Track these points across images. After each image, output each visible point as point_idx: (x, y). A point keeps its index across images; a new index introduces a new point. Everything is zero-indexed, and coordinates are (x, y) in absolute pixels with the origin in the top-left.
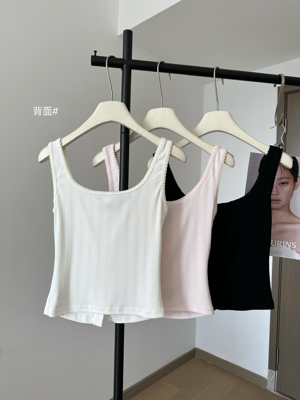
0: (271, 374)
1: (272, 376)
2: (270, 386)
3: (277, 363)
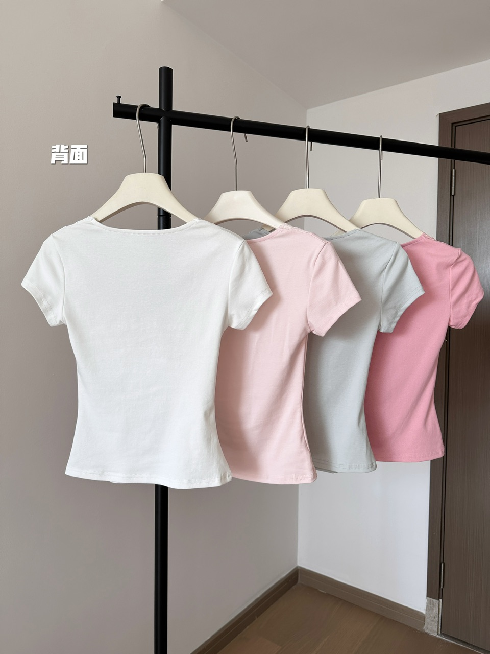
0: (432, 606)
1: (433, 609)
2: (430, 627)
3: (442, 587)
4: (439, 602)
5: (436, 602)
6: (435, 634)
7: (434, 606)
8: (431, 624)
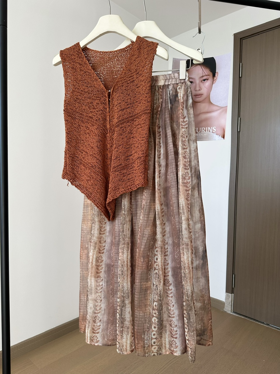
0: (228, 297)
1: (228, 299)
3: (233, 287)
4: (232, 295)
5: (230, 295)
8: (228, 307)
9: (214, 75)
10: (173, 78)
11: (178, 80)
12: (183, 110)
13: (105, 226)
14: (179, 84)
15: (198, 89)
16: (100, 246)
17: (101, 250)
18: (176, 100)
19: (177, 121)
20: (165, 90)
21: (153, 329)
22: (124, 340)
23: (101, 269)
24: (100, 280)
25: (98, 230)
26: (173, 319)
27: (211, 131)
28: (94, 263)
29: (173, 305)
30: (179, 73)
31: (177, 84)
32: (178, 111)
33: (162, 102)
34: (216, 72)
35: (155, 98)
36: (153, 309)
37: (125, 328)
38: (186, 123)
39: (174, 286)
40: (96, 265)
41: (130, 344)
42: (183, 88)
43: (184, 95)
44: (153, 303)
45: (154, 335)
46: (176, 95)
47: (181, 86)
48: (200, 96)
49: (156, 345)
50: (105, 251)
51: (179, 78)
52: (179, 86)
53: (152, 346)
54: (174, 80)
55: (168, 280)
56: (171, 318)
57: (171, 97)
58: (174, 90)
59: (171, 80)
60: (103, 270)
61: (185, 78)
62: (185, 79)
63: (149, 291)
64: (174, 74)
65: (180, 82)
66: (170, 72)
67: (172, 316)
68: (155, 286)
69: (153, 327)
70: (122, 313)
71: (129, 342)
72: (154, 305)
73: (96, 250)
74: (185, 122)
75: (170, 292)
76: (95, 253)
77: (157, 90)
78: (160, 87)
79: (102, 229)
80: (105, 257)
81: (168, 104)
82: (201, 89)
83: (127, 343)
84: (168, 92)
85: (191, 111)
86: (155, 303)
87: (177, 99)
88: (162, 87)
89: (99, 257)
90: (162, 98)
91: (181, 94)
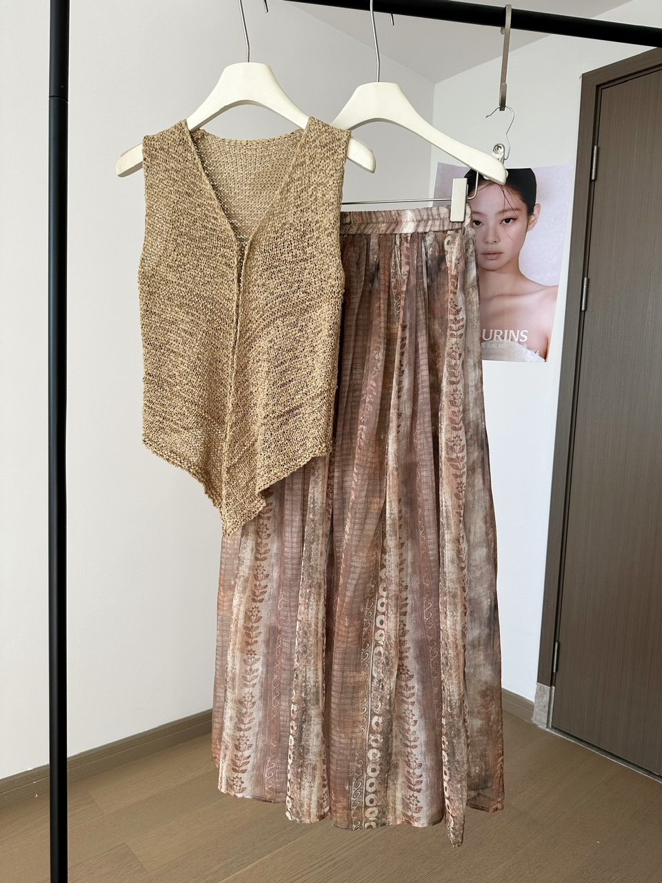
0: (542, 692)
1: (543, 696)
2: (538, 717)
3: (554, 671)
4: (551, 689)
5: (547, 688)
6: (543, 727)
7: (545, 693)
8: (540, 715)
9: (530, 211)
10: (437, 217)
11: (446, 223)
12: (455, 293)
13: (267, 541)
14: (449, 232)
15: (491, 238)
16: (255, 585)
17: (257, 593)
18: (440, 269)
19: (442, 318)
20: (415, 244)
21: (371, 774)
22: (305, 792)
23: (256, 637)
24: (253, 659)
25: (252, 550)
26: (413, 750)
27: (516, 340)
28: (241, 622)
29: (416, 722)
30: (449, 207)
31: (445, 232)
32: (444, 293)
33: (409, 272)
34: (536, 203)
35: (393, 263)
36: (371, 732)
37: (307, 767)
38: (461, 324)
39: (418, 681)
40: (246, 628)
41: (318, 801)
42: (457, 243)
43: (458, 260)
44: (371, 719)
45: (372, 785)
46: (442, 258)
47: (454, 238)
48: (495, 256)
49: (376, 806)
50: (266, 596)
51: (450, 217)
52: (449, 238)
53: (366, 807)
54: (437, 223)
55: (406, 667)
56: (409, 749)
57: (429, 262)
58: (437, 247)
59: (430, 222)
60: (261, 638)
61: (462, 220)
62: (462, 223)
63: (362, 692)
64: (438, 209)
65: (450, 228)
66: (430, 205)
67: (412, 744)
68: (375, 680)
69: (369, 770)
70: (301, 735)
71: (316, 799)
72: (373, 723)
73: (247, 594)
74: (459, 322)
75: (409, 692)
76: (244, 600)
77: (398, 243)
78: (404, 238)
79: (260, 548)
80: (264, 610)
81: (422, 278)
82: (500, 241)
83: (310, 799)
84: (423, 250)
85: (474, 297)
86: (375, 719)
87: (443, 267)
88: (409, 238)
89: (253, 609)
90: (408, 263)
91: (453, 255)
